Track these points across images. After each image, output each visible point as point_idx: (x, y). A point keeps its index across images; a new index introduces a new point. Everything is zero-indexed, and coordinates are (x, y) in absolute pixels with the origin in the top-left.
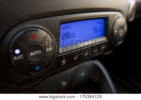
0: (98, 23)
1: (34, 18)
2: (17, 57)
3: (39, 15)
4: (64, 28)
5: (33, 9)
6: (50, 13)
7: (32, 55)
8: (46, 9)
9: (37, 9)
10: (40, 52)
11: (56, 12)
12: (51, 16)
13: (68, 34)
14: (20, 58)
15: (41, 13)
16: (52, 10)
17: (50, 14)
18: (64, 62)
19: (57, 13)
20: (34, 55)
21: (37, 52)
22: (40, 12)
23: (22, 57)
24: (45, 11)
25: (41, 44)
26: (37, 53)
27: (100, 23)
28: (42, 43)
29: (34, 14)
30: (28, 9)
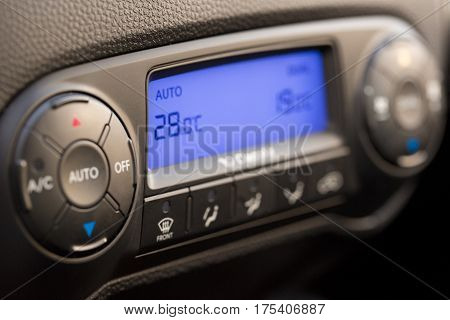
0: (293, 71)
1: (72, 61)
2: (37, 182)
3: (87, 52)
4: (159, 96)
5: (70, 35)
6: (118, 42)
7: (74, 182)
8: (105, 31)
9: (81, 35)
10: (94, 173)
11: (133, 40)
12: (120, 54)
13: (174, 119)
14: (43, 188)
15: (93, 46)
16: (124, 34)
17: (118, 47)
18: (165, 226)
19: (138, 41)
20: (78, 183)
21: (86, 170)
22: (90, 41)
23: (49, 183)
24: (103, 39)
25: (97, 144)
26: (87, 177)
27: (303, 69)
28: (101, 144)
29: (72, 51)
30: (57, 35)
